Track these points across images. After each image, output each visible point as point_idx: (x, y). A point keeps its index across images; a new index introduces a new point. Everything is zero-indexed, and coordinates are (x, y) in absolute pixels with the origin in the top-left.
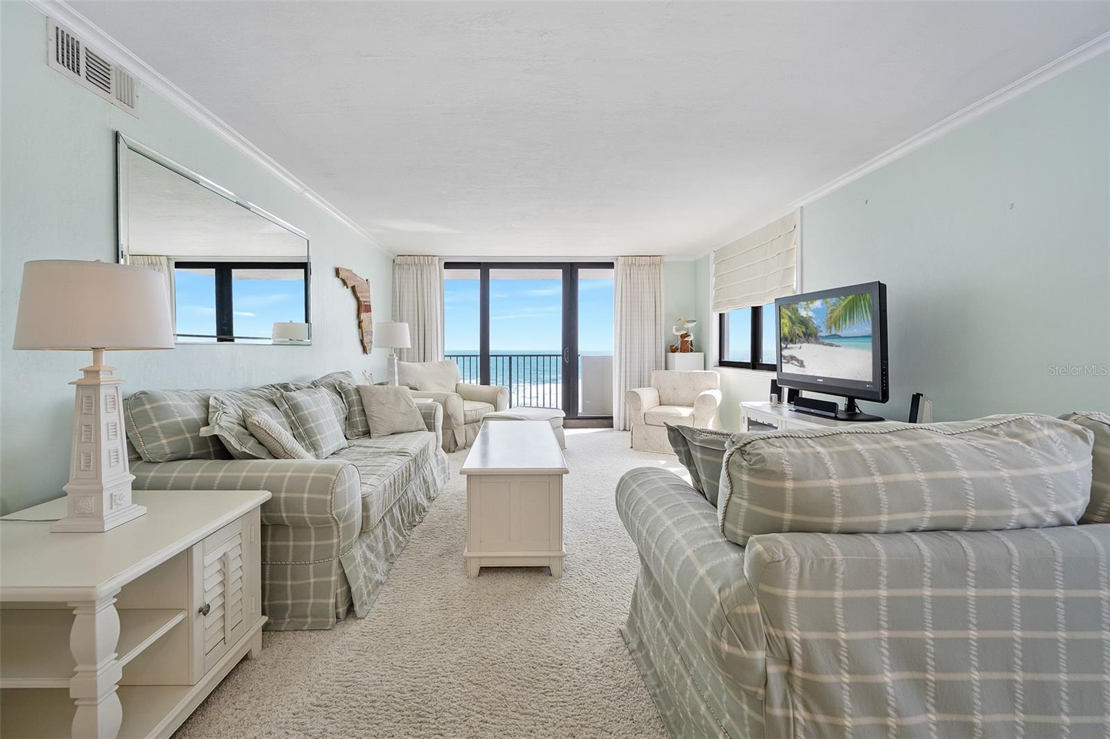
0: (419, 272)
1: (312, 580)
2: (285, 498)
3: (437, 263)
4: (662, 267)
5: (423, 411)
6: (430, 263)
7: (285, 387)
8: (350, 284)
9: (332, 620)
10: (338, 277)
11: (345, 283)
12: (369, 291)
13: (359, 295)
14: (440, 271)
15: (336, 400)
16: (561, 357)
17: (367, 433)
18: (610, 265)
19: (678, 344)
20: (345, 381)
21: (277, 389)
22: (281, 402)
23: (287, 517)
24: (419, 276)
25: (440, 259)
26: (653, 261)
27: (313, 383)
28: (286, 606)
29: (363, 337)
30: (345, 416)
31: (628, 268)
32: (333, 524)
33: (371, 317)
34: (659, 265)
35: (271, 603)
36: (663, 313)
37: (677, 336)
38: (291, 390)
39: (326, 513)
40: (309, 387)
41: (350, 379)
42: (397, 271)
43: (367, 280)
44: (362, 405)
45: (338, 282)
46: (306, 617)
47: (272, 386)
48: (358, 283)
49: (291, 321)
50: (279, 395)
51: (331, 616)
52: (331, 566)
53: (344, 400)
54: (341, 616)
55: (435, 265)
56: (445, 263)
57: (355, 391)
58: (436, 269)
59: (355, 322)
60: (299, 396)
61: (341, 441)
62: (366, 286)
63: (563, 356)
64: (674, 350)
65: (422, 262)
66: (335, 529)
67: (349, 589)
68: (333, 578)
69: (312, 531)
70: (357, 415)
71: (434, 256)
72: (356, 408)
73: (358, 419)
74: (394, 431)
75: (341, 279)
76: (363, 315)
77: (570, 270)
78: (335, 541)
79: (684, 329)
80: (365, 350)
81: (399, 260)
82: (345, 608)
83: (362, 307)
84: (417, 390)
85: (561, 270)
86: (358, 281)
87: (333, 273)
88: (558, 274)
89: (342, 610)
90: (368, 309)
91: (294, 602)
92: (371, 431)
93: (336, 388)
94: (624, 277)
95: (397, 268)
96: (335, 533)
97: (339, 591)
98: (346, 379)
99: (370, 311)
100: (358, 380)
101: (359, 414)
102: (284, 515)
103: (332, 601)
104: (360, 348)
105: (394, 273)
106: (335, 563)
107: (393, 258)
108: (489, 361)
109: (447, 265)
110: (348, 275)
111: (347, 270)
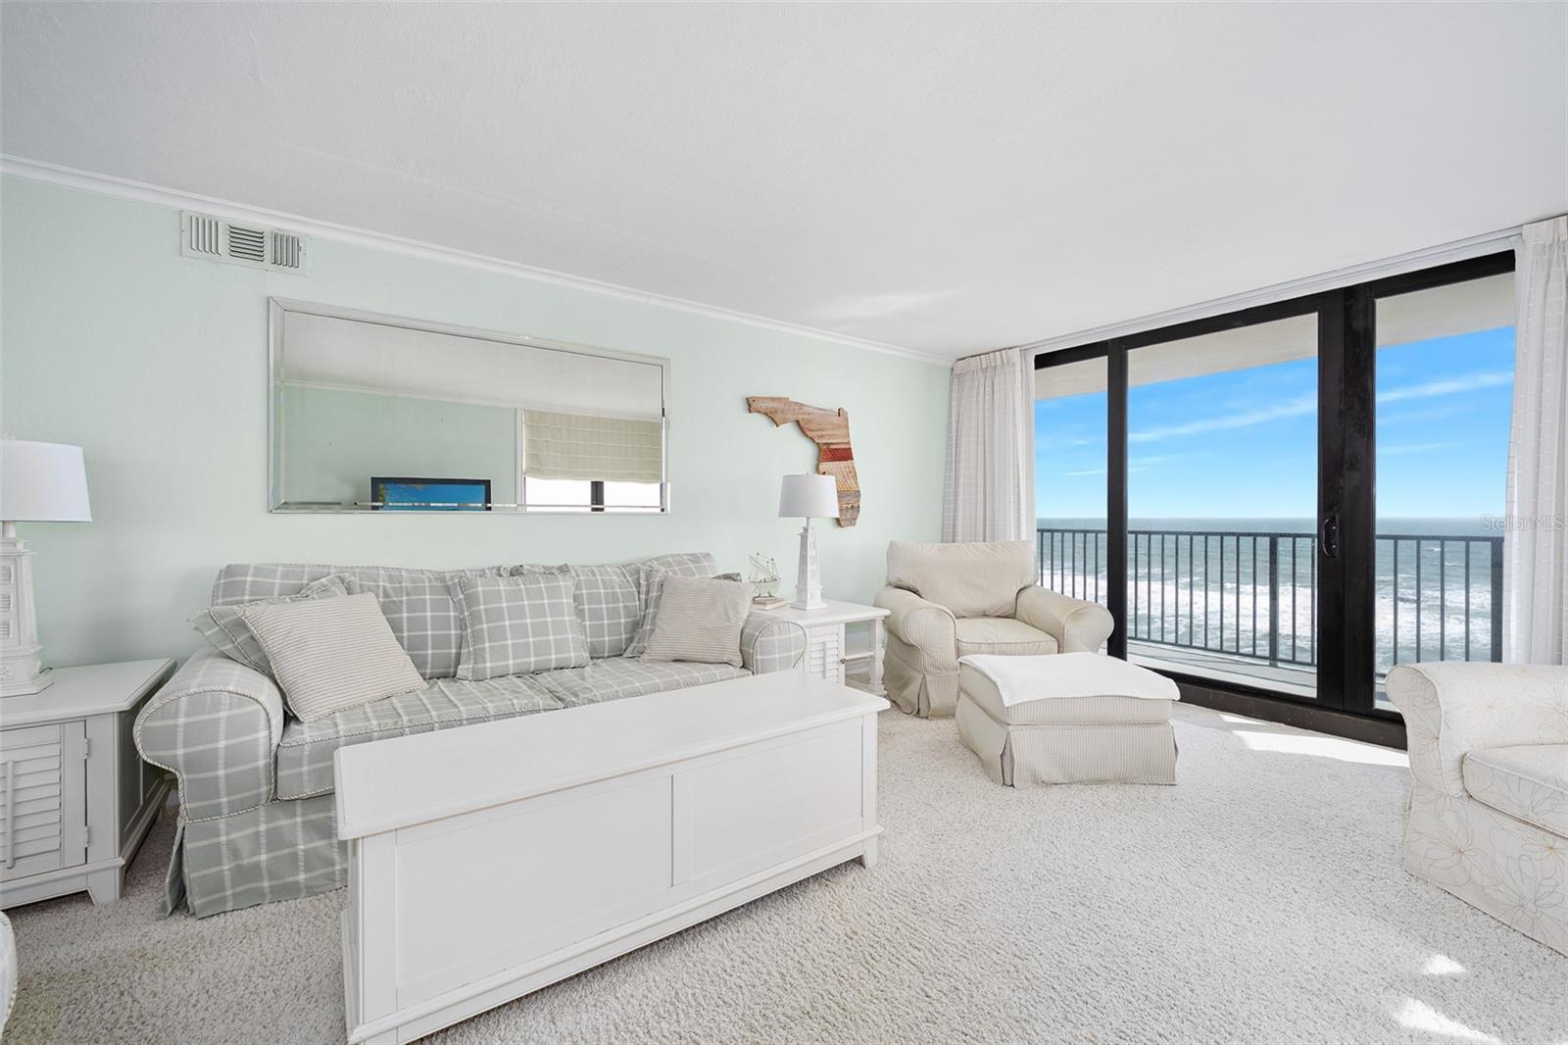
0: (988, 381)
6: (1003, 363)
8: (788, 418)
10: (754, 411)
11: (771, 418)
12: (847, 426)
13: (819, 434)
14: (1028, 375)
22: (456, 590)
24: (988, 389)
25: (1021, 351)
33: (854, 468)
42: (955, 387)
43: (839, 410)
45: (753, 419)
48: (810, 417)
50: (456, 581)
55: (1015, 366)
56: (1038, 358)
58: (1017, 372)
62: (836, 420)
65: (992, 362)
71: (1010, 349)
74: (677, 657)
75: (763, 413)
80: (838, 521)
81: (961, 365)
83: (824, 454)
85: (1320, 311)
86: (814, 413)
87: (739, 407)
90: (846, 454)
93: (640, 577)
95: (956, 381)
99: (852, 457)
105: (950, 392)
107: (951, 366)
108: (1126, 540)
109: (1043, 361)
110: (775, 405)
111: (773, 399)
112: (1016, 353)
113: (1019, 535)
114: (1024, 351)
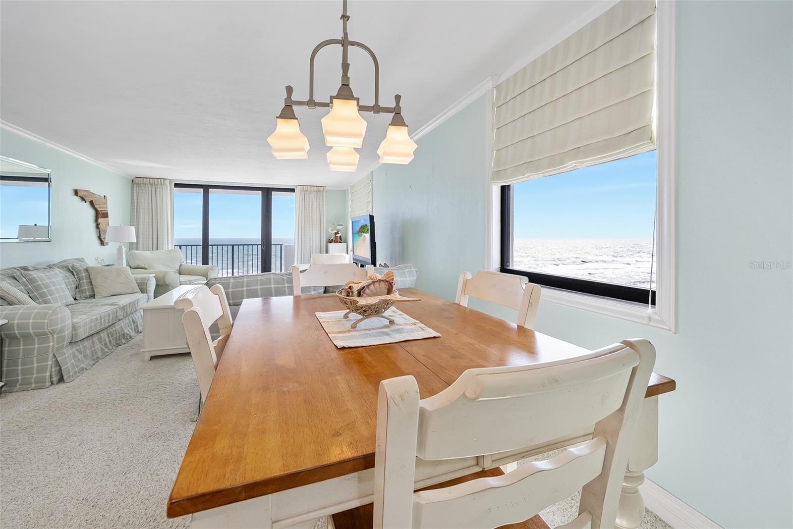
0: (154, 189)
1: (35, 365)
2: (17, 323)
3: (168, 184)
4: (324, 193)
5: (138, 281)
6: (162, 183)
7: (25, 269)
8: (88, 199)
9: (48, 384)
10: (77, 196)
11: (83, 199)
12: (107, 204)
13: (96, 206)
14: (171, 190)
15: (68, 276)
16: (260, 246)
17: (93, 296)
18: (293, 190)
19: (333, 237)
20: (77, 265)
21: (18, 270)
22: (20, 278)
23: (19, 333)
24: (154, 192)
25: (170, 181)
26: (319, 190)
27: (48, 266)
28: (18, 380)
29: (100, 234)
30: (75, 286)
31: (303, 193)
32: (50, 335)
33: (108, 221)
34: (323, 192)
35: (7, 379)
36: (325, 220)
37: (332, 233)
38: (29, 270)
39: (44, 329)
40: (45, 268)
41: (82, 263)
42: (135, 188)
43: (104, 196)
44: (90, 279)
45: (77, 199)
46: (31, 384)
47: (14, 268)
48: (96, 199)
49: (35, 225)
50: (18, 273)
51: (47, 381)
52: (48, 357)
53: (76, 276)
54: (55, 383)
55: (167, 186)
56: (175, 184)
57: (85, 271)
58: (167, 188)
59: (93, 225)
60: (34, 274)
61: (69, 300)
62: (104, 200)
63: (261, 245)
64: (331, 242)
65: (156, 183)
66: (51, 338)
67: (60, 369)
68: (50, 363)
69: (36, 340)
70: (86, 285)
71: (166, 179)
72: (85, 281)
73: (86, 287)
74: (114, 294)
75: (80, 196)
76: (100, 220)
77: (267, 193)
78: (51, 344)
79: (336, 229)
80: (102, 243)
81: (137, 181)
82: (58, 378)
83: (100, 215)
84: (146, 269)
85: (261, 192)
86: (96, 198)
87: (73, 193)
88: (259, 194)
89: (55, 379)
90: (105, 215)
91: (23, 377)
92: (96, 294)
93: (69, 269)
94: (301, 198)
95: (135, 186)
96: (51, 341)
97: (53, 370)
98: (78, 263)
99: (108, 217)
100: (91, 263)
101: (87, 284)
102: (16, 332)
103: (48, 374)
104: (98, 242)
105: (132, 189)
106: (51, 355)
107: (132, 179)
108: (208, 249)
109: (177, 185)
110: (86, 193)
111: (85, 191)
112: (167, 182)
113: (168, 248)
114: (171, 181)
